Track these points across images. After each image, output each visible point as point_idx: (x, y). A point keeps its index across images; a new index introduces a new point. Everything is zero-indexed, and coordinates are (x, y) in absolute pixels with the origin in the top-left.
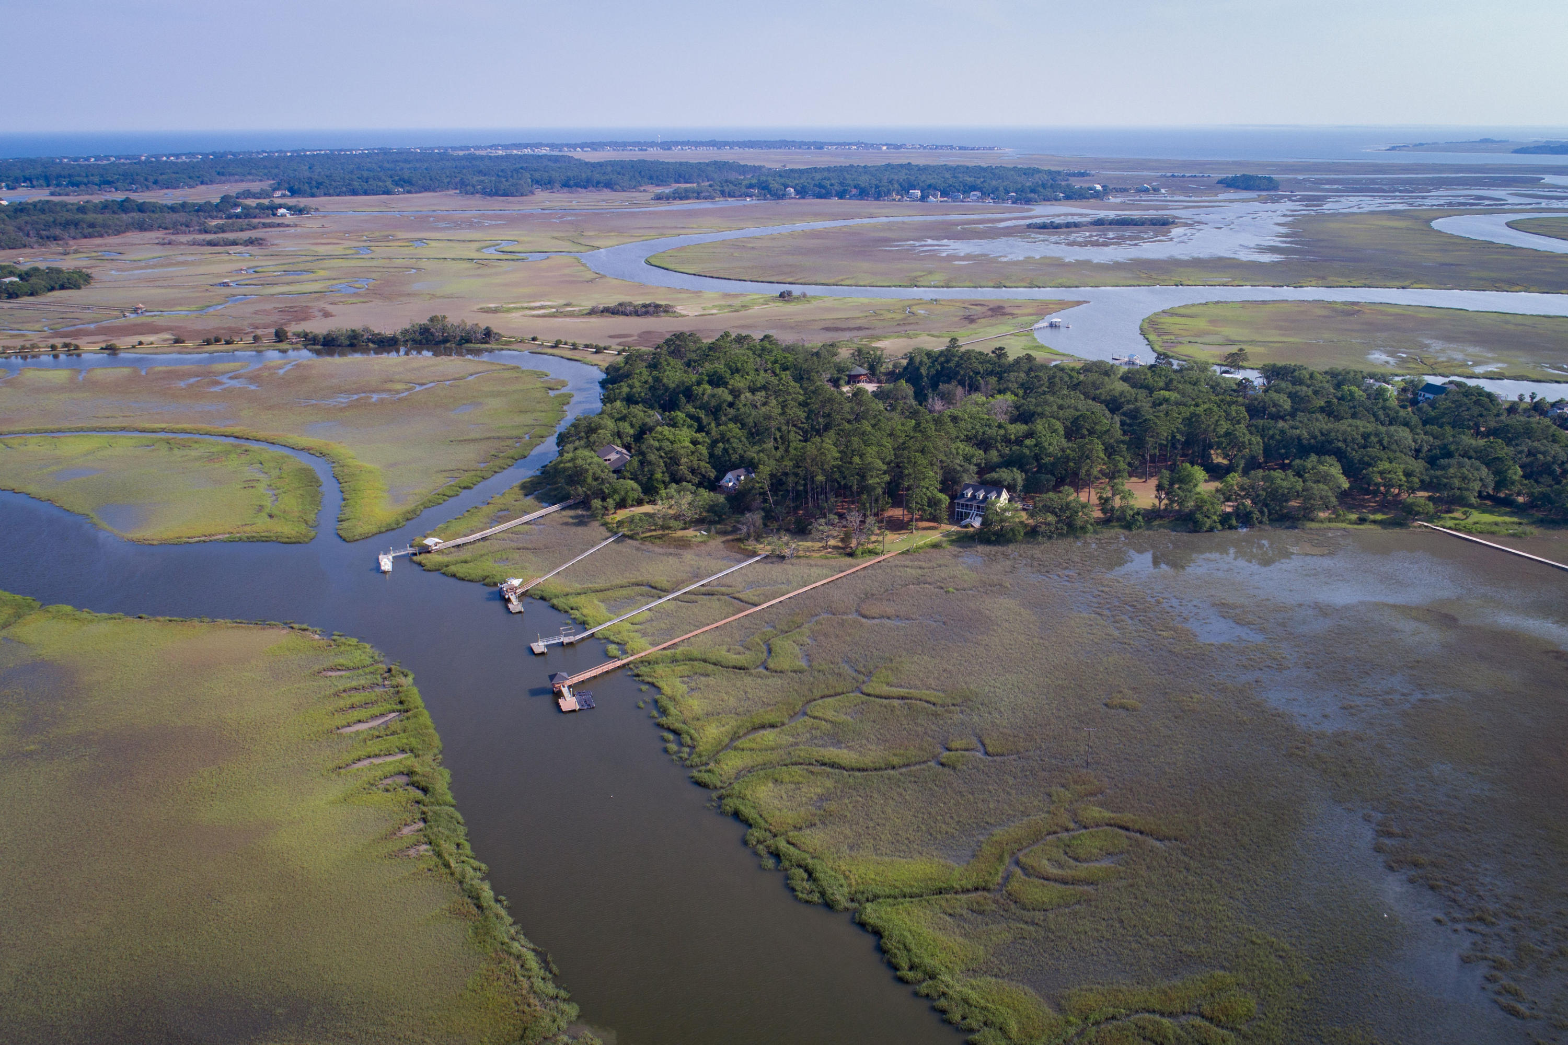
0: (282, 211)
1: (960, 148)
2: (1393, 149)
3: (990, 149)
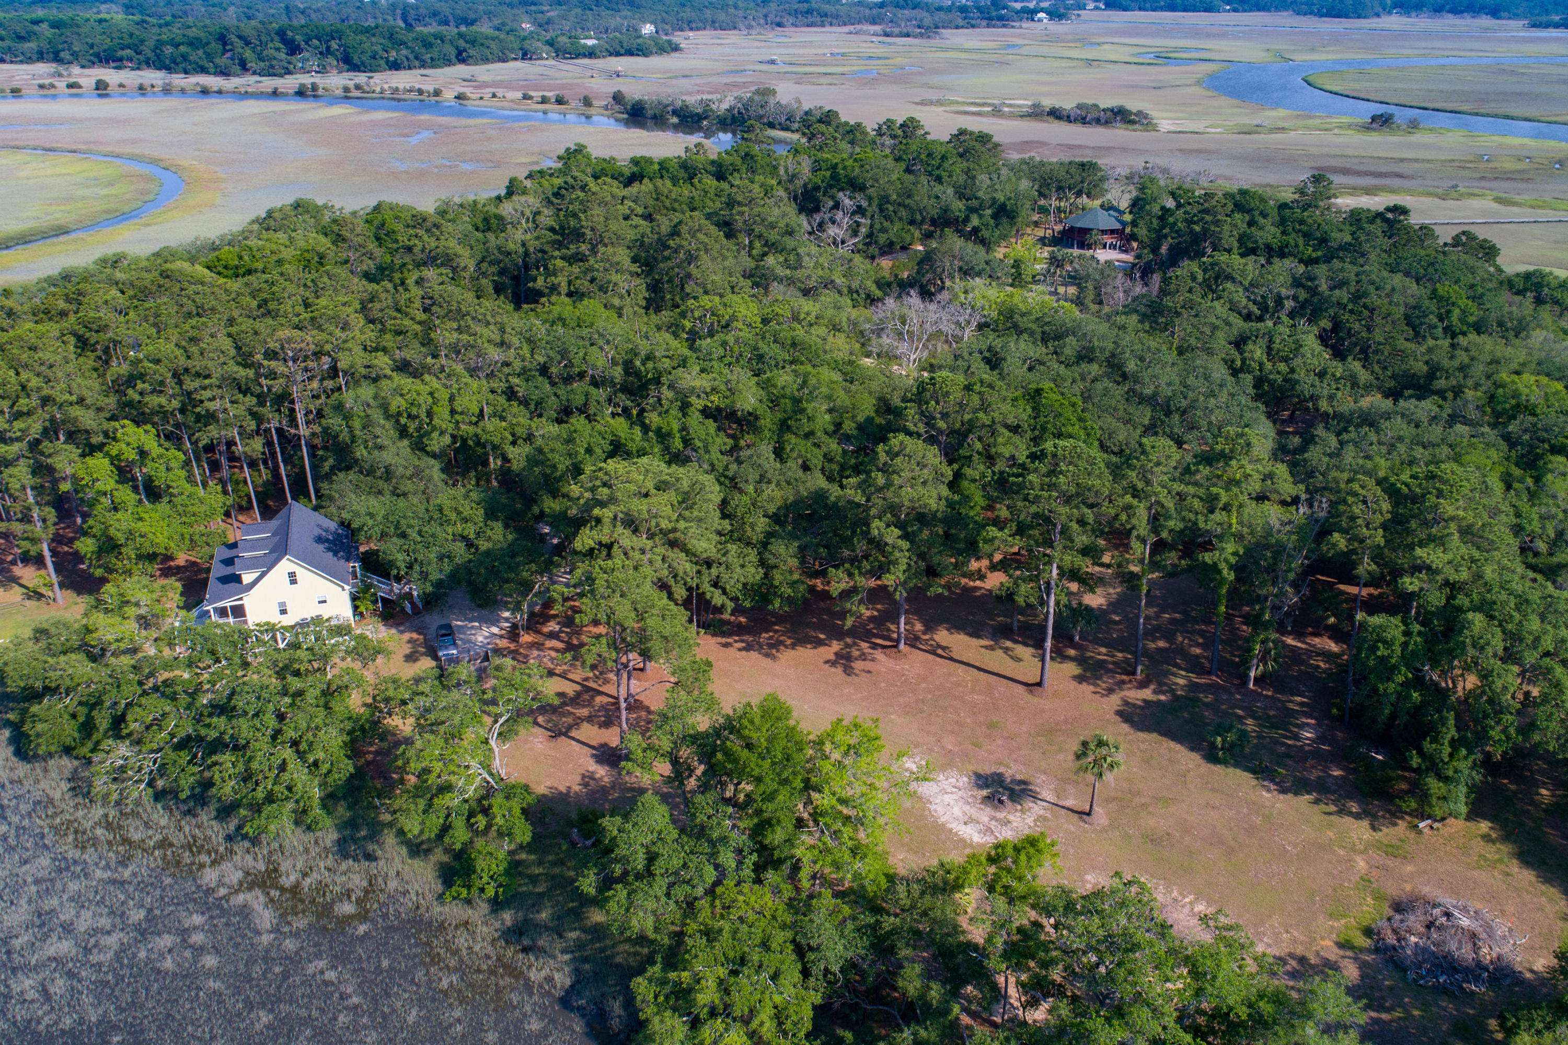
0: (1041, 15)
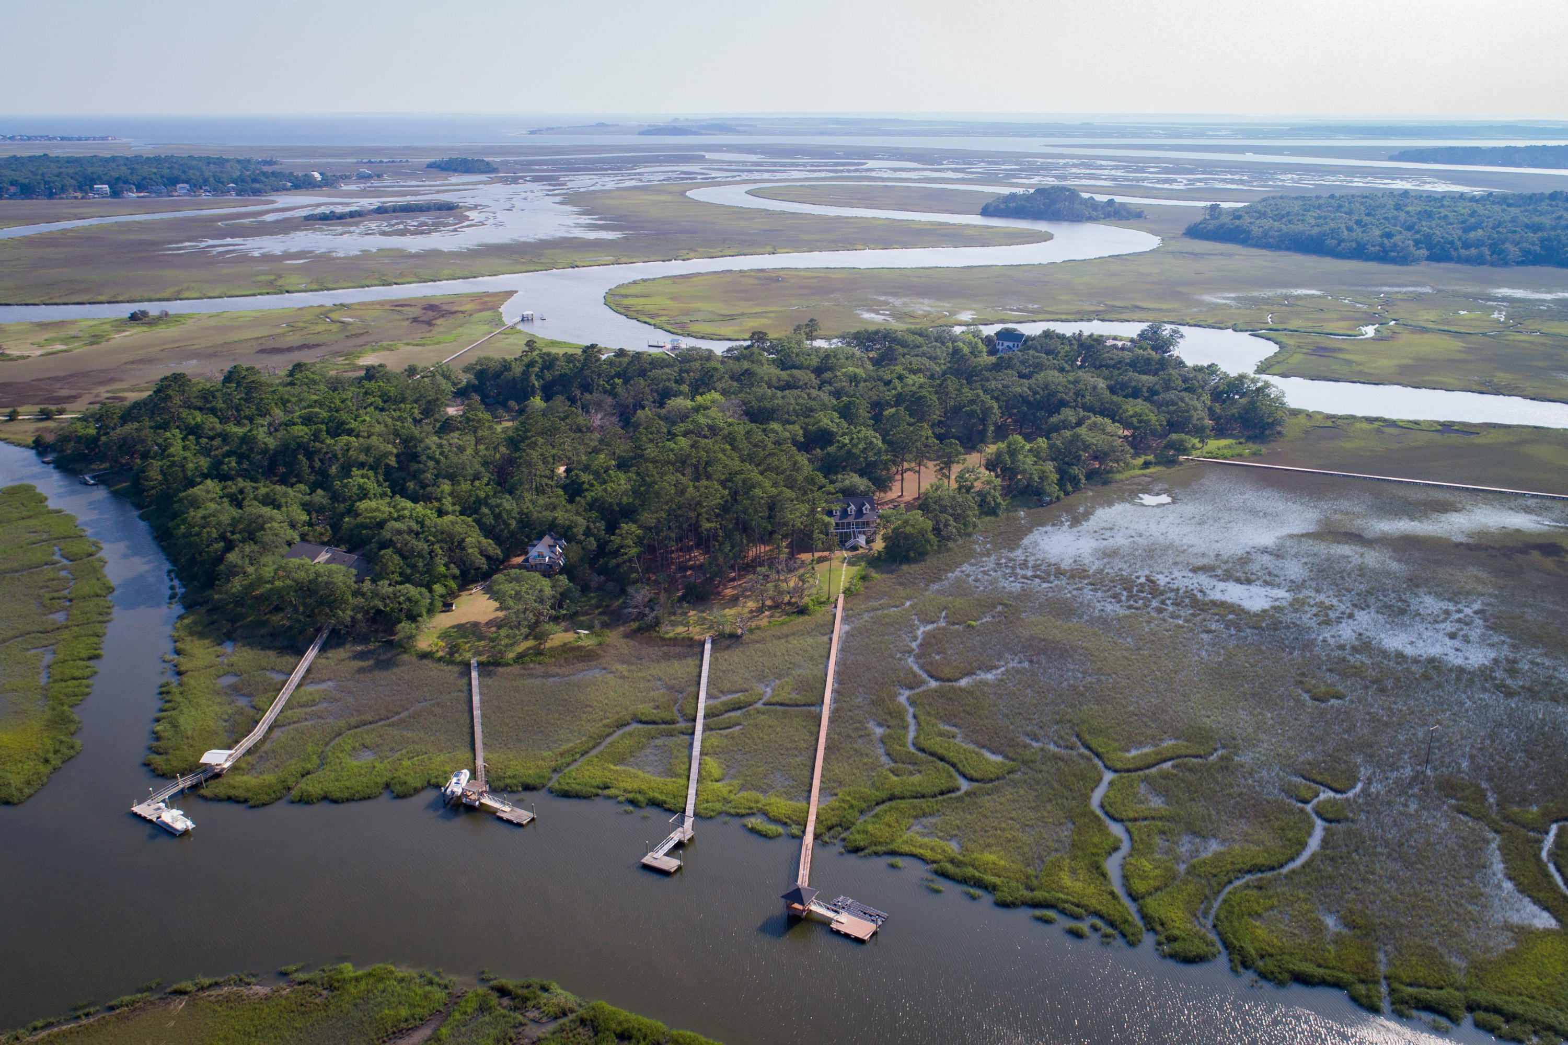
1: (62, 139)
2: (532, 133)
3: (103, 138)
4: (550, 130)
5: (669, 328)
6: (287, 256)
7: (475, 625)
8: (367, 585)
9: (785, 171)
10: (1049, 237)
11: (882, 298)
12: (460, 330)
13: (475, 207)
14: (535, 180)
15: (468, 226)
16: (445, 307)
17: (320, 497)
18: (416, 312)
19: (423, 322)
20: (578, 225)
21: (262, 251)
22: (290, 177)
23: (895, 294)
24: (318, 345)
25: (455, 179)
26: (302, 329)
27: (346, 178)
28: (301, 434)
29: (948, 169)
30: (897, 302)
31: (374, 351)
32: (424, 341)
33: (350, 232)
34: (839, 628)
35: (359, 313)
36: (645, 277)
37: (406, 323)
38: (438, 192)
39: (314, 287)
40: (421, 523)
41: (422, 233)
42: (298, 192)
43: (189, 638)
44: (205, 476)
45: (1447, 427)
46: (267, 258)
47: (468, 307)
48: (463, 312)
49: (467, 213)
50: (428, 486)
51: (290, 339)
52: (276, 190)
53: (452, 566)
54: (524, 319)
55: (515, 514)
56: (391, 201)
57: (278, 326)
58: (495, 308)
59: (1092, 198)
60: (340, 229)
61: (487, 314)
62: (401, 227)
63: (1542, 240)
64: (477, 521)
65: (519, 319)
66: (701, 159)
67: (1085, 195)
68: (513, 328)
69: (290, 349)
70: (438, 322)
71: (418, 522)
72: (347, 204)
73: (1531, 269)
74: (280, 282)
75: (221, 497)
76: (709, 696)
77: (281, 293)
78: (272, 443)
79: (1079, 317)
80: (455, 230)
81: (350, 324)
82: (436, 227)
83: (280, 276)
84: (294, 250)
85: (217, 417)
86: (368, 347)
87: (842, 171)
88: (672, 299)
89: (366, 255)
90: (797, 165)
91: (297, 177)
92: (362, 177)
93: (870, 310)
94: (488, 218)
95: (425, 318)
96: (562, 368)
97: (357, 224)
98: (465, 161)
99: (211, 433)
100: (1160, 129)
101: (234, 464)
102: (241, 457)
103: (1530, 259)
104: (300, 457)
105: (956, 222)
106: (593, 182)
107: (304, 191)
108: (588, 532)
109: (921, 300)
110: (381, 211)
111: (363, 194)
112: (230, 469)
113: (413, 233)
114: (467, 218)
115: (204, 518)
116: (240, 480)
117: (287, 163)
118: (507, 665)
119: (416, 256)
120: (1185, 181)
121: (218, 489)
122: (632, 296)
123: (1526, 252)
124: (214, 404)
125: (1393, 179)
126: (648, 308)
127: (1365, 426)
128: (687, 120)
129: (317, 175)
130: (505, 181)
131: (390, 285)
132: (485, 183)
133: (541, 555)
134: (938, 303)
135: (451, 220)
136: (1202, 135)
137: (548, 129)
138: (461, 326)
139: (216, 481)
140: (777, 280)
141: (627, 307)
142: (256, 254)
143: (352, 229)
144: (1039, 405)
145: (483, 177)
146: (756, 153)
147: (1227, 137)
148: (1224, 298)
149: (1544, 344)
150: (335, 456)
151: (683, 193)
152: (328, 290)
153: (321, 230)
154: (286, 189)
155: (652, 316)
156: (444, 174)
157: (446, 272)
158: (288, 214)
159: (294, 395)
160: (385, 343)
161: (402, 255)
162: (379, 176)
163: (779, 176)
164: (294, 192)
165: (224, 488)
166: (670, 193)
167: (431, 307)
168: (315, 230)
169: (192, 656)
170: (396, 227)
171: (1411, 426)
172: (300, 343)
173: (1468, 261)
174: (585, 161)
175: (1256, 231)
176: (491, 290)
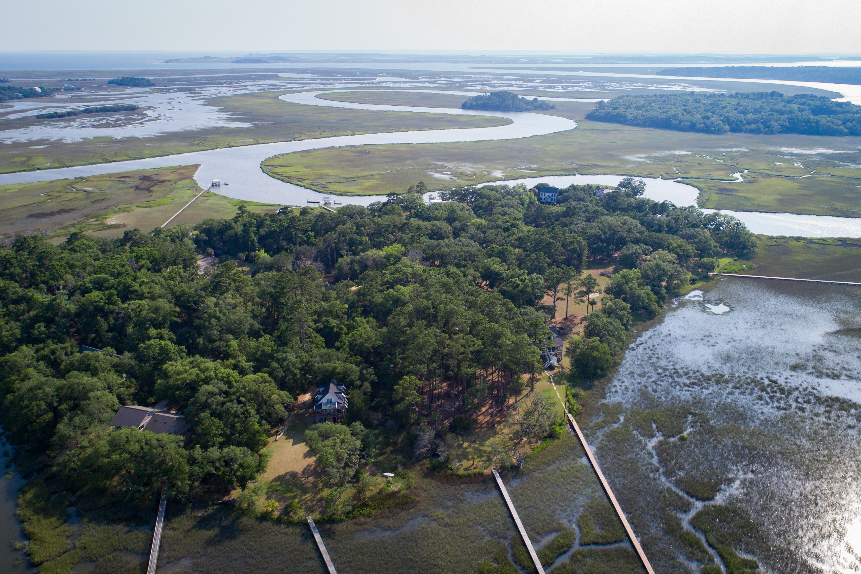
4: (177, 60)
5: (315, 189)
6: (31, 143)
7: (294, 475)
8: (198, 451)
9: (331, 84)
10: (511, 122)
11: (439, 163)
12: (172, 194)
13: (149, 108)
14: (180, 90)
15: (149, 121)
16: (155, 178)
17: (127, 357)
18: (136, 182)
19: (143, 189)
20: (220, 119)
21: (12, 140)
22: (21, 90)
23: (446, 160)
24: (72, 210)
25: (130, 90)
26: (57, 197)
27: (58, 90)
28: (97, 299)
29: (425, 82)
30: (451, 165)
31: (115, 213)
32: (149, 204)
33: (70, 126)
34: (590, 450)
35: (95, 183)
36: (282, 153)
37: (132, 190)
38: (121, 99)
39: (58, 165)
40: (229, 383)
41: (120, 125)
42: (27, 99)
43: (35, 517)
44: (21, 342)
45: (844, 242)
46: (17, 145)
47: (171, 177)
48: (169, 181)
49: (145, 112)
50: (215, 341)
51: (50, 205)
52: (13, 98)
53: (264, 422)
54: (214, 185)
55: (298, 365)
56: (93, 105)
57: (38, 195)
58: (190, 177)
59: (523, 98)
60: (63, 124)
61: (186, 181)
62: (104, 122)
63: (789, 119)
64: (270, 374)
65: (211, 185)
66: (276, 77)
67: (520, 97)
68: (208, 191)
69: (52, 214)
70: (154, 188)
71: (225, 383)
72: (63, 107)
73: (788, 135)
74: (31, 162)
75: (37, 361)
76: (533, 540)
77: (34, 170)
78: (72, 307)
79: (566, 173)
80: (141, 123)
81: (91, 192)
82: (128, 121)
83: (30, 158)
84: (35, 138)
85: (17, 281)
86: (110, 210)
87: (364, 83)
88: (307, 167)
89: (86, 141)
90: (336, 80)
91: (25, 90)
92: (68, 90)
93: (437, 172)
94: (160, 115)
95: (143, 186)
96: (269, 226)
97: (74, 120)
98: (133, 79)
99: (14, 297)
100: (524, 58)
101: (43, 329)
102: (49, 322)
103: (786, 130)
104: (99, 318)
105: (451, 113)
106: (218, 91)
107: (30, 99)
108: (362, 378)
109: (463, 164)
110: (88, 111)
111: (71, 100)
112: (41, 333)
113: (114, 126)
114: (146, 115)
115: (30, 390)
116: (50, 342)
117: (15, 81)
118: (341, 521)
119: (121, 141)
120: (561, 88)
121: (32, 353)
122: (282, 166)
123: (782, 126)
124: (12, 270)
125: (669, 85)
126: (294, 174)
127: (795, 243)
128: (257, 54)
129: (37, 88)
130: (162, 91)
131: (110, 162)
132: (150, 93)
133: (330, 401)
134: (475, 166)
135: (136, 116)
136: (549, 62)
137: (176, 60)
138: (171, 191)
139: (30, 345)
140: (365, 152)
141: (279, 174)
142: (9, 142)
143: (72, 123)
144: (608, 241)
145: (147, 89)
146: (308, 73)
147: (562, 63)
148: (639, 158)
149: (841, 183)
150: (130, 317)
151: (277, 98)
152: (67, 167)
153: (50, 125)
154: (18, 98)
155: (301, 180)
156: (121, 87)
157: (146, 152)
158: (24, 115)
159: (77, 260)
160: (122, 207)
161: (110, 141)
162: (79, 89)
163: (329, 86)
164: (24, 99)
165: (37, 351)
166: (269, 98)
167: (145, 178)
168: (46, 125)
169: (42, 541)
170: (101, 122)
171: (821, 242)
172: (59, 209)
173: (751, 131)
174: (207, 79)
175: (629, 117)
176: (183, 164)
